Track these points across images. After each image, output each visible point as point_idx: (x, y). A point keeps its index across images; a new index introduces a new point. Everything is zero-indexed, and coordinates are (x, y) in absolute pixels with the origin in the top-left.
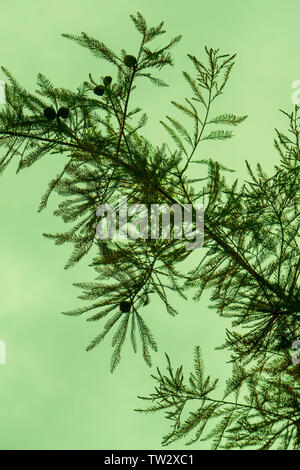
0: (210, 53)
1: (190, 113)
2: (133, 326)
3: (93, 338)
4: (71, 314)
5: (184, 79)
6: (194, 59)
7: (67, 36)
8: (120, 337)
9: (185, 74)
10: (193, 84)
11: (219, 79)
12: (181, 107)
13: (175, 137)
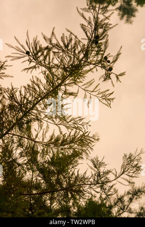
0: (113, 99)
1: (95, 89)
2: (21, 54)
3: (18, 39)
4: (27, 33)
5: (107, 89)
6: (112, 93)
7: (121, 48)
8: (18, 50)
9: (108, 90)
10: (104, 92)
11: (104, 101)
12: (97, 86)
13: (88, 83)
